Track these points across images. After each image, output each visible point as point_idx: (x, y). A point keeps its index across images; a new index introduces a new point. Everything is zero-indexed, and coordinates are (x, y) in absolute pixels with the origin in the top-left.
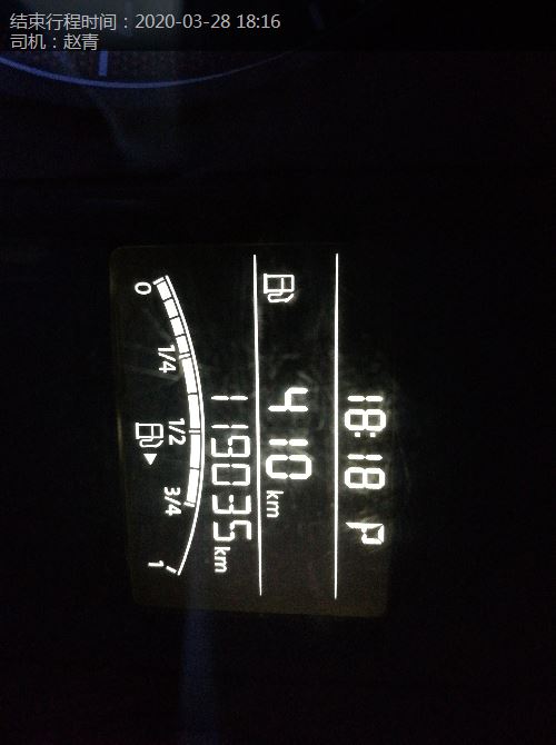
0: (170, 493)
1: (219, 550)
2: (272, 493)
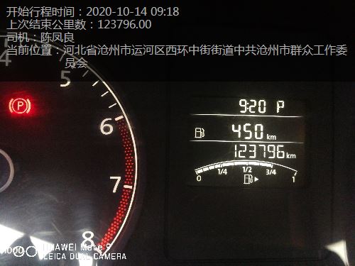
0: (268, 173)
1: (288, 157)
2: (268, 138)
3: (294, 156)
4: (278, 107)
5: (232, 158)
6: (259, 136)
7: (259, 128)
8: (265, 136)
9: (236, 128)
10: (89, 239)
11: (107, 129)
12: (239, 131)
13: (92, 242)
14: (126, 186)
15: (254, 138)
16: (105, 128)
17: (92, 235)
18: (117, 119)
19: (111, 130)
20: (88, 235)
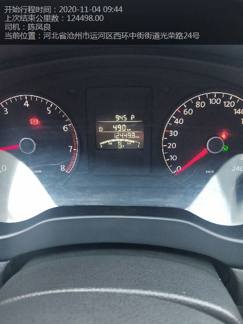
3: (139, 137)
4: (132, 118)
5: (113, 138)
7: (124, 126)
8: (127, 129)
9: (115, 127)
10: (64, 168)
11: (66, 129)
12: (116, 128)
14: (74, 150)
15: (122, 131)
17: (64, 166)
18: (69, 125)
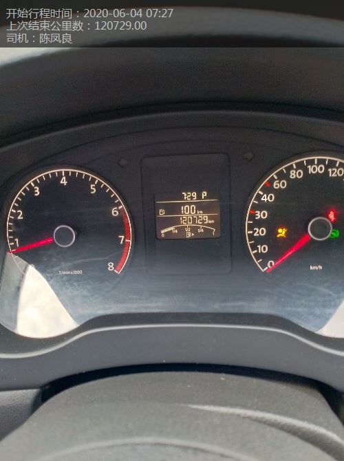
0: (199, 231)
1: (209, 222)
2: (198, 212)
3: (213, 221)
4: (203, 196)
6: (193, 211)
7: (193, 208)
10: (112, 266)
11: (115, 213)
13: (113, 268)
14: (127, 241)
16: (114, 212)
17: (113, 264)
18: (120, 208)
19: (118, 213)
20: (111, 265)
